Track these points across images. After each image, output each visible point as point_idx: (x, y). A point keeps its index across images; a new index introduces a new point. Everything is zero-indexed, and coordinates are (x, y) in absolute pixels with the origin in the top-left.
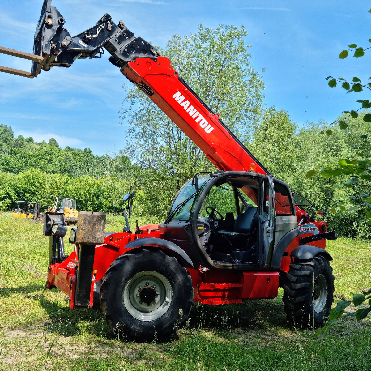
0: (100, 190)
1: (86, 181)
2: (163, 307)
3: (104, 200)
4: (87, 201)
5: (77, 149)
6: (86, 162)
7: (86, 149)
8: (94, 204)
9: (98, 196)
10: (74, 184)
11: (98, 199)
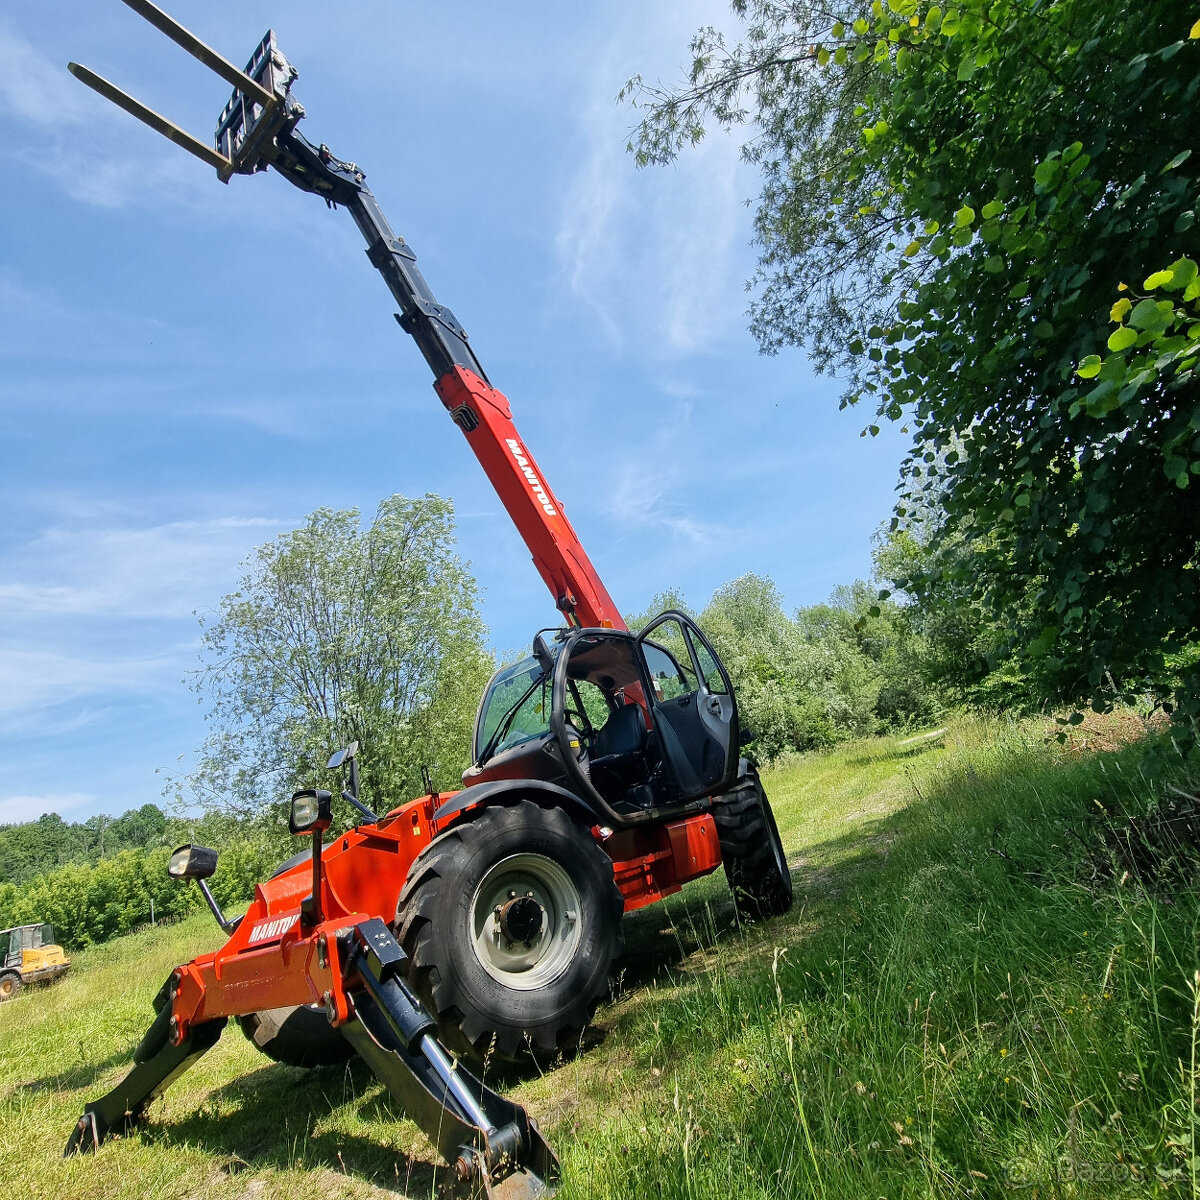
0: (104, 887)
1: (68, 876)
2: (563, 939)
3: (119, 907)
4: (72, 923)
5: (18, 823)
6: (49, 843)
7: (45, 815)
8: (94, 925)
9: (100, 903)
10: (33, 892)
11: (102, 910)
